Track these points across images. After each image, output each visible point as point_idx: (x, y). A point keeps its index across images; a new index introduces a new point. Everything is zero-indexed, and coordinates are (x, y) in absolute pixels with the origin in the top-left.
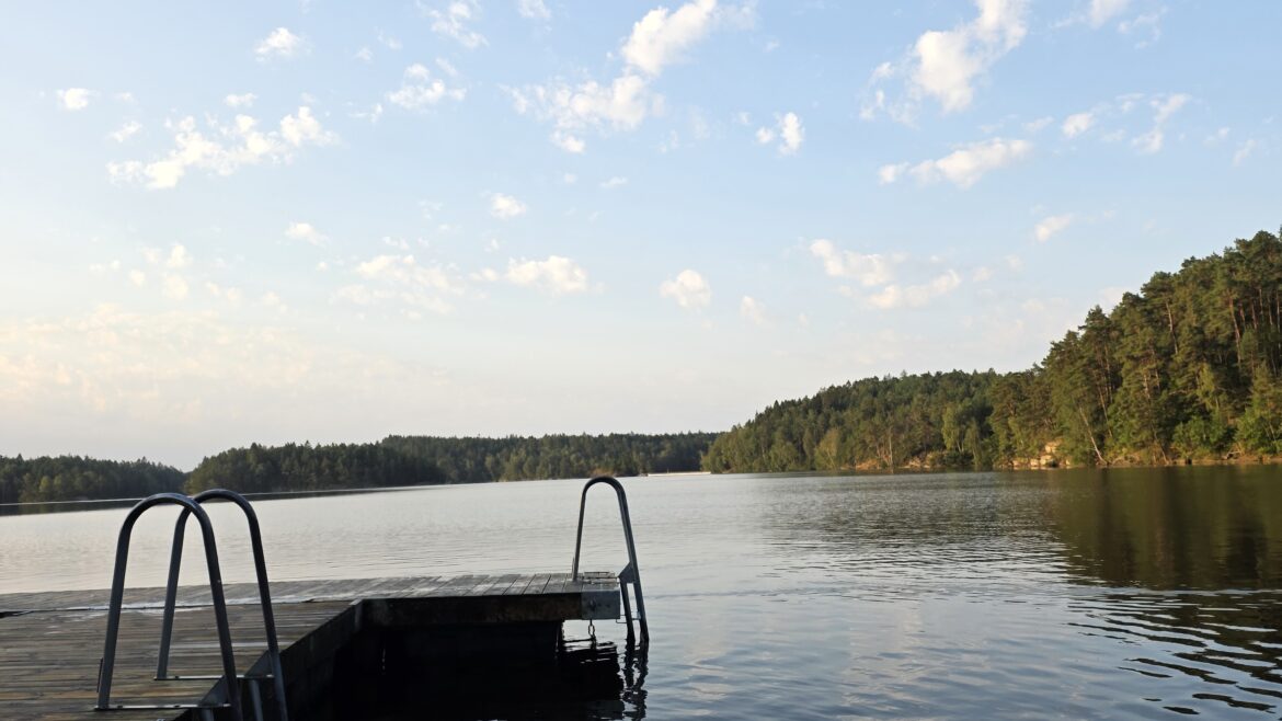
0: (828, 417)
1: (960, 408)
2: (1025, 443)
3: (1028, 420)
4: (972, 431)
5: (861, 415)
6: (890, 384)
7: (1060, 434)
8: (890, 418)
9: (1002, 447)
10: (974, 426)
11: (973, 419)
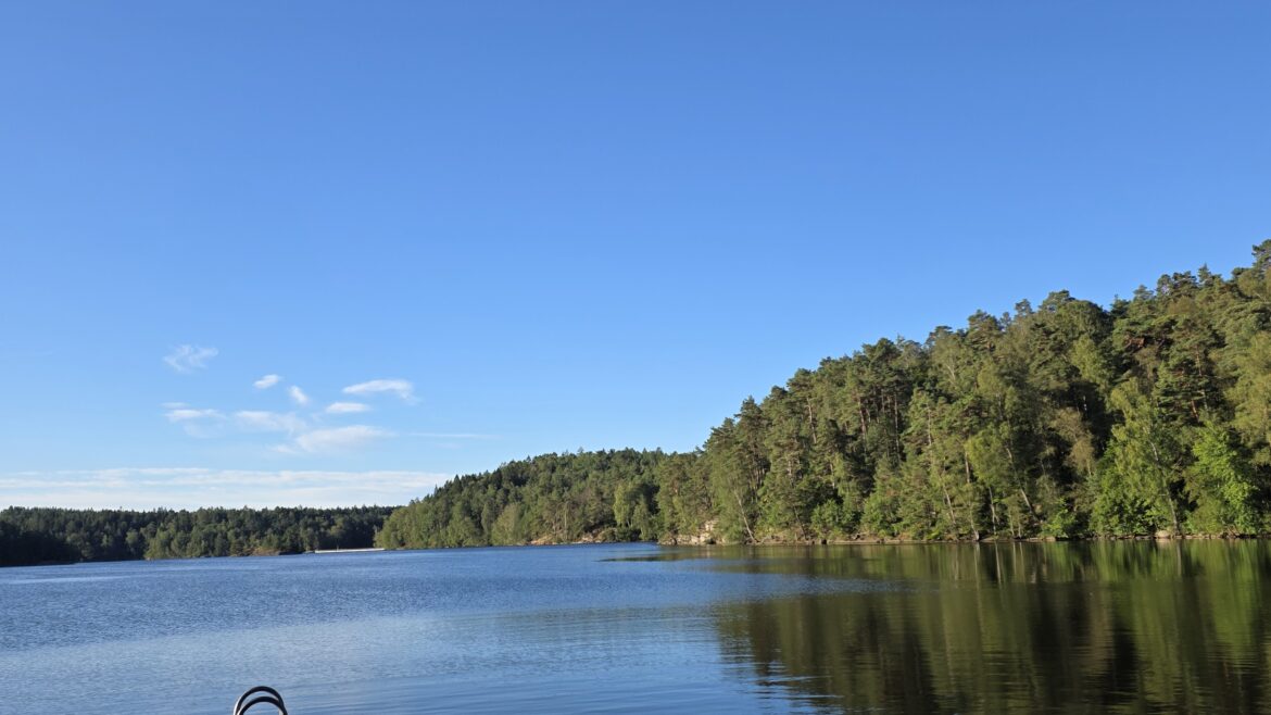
0: (507, 492)
1: (630, 486)
2: (688, 521)
3: (690, 500)
4: (641, 507)
5: (538, 491)
6: (567, 461)
7: (717, 513)
8: (566, 494)
9: (667, 525)
10: (642, 502)
11: (642, 496)
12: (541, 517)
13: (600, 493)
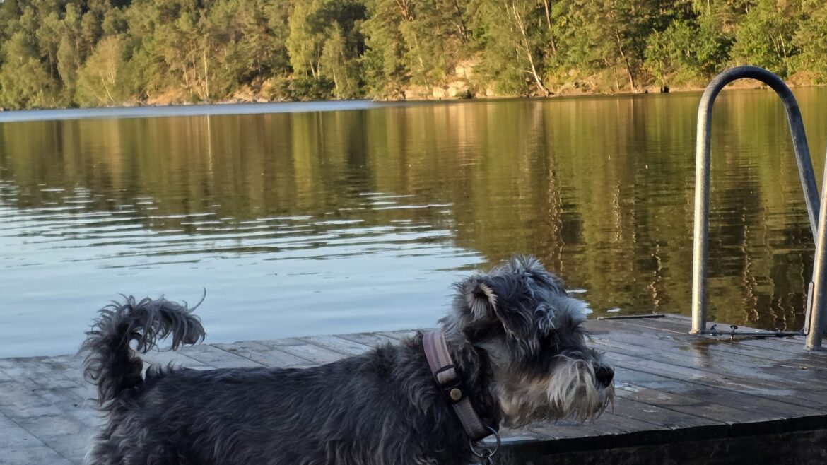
1: (316, 6)
12: (161, 60)
13: (262, 19)
